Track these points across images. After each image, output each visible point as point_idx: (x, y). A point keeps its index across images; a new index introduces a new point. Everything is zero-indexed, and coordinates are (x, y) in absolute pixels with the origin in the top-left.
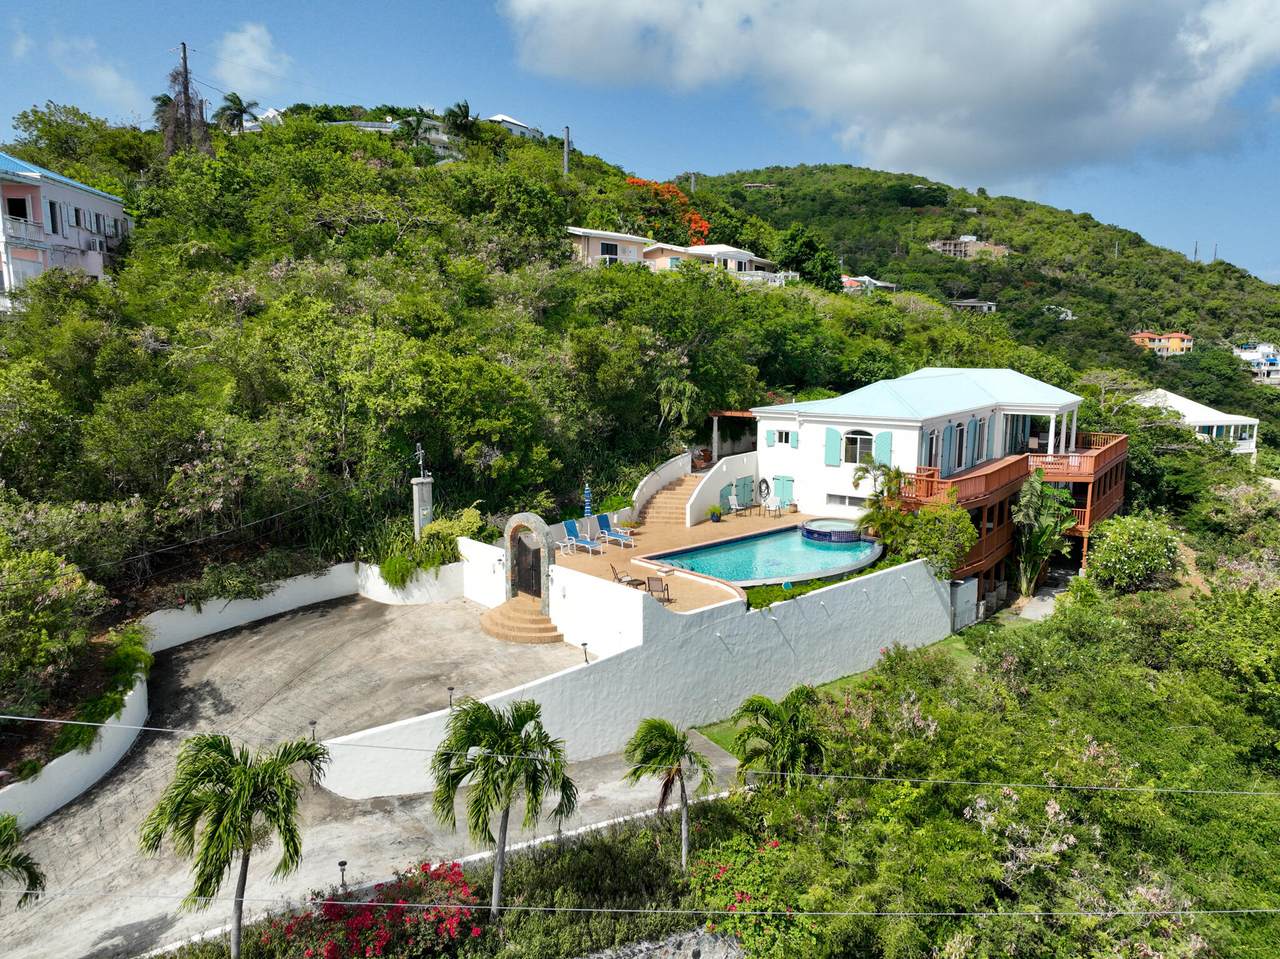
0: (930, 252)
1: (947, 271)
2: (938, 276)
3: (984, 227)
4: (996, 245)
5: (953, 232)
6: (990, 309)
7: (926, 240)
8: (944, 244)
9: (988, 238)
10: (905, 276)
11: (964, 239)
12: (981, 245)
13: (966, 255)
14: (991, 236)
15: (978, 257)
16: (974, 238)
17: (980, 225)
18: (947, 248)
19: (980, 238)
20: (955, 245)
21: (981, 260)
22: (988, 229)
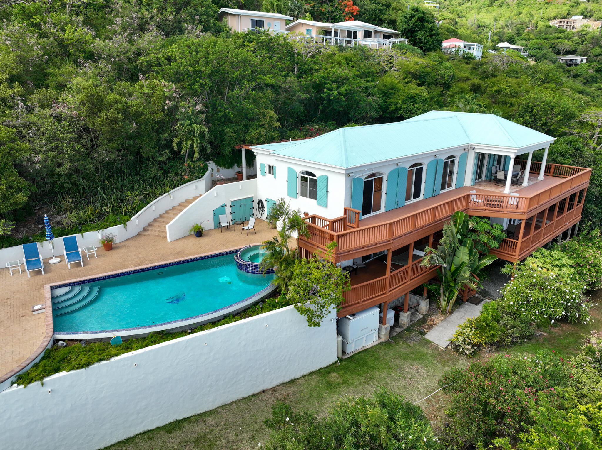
0: (550, 27)
1: (559, 38)
2: (552, 41)
3: (588, 10)
4: (595, 21)
5: (568, 14)
6: (582, 61)
7: (549, 19)
8: (560, 22)
9: (590, 17)
10: (531, 42)
11: (574, 18)
12: (585, 21)
13: (573, 28)
14: (593, 15)
15: (581, 29)
16: (582, 17)
17: (586, 9)
18: (562, 24)
19: (585, 17)
20: (568, 22)
21: (583, 31)
22: (591, 11)
